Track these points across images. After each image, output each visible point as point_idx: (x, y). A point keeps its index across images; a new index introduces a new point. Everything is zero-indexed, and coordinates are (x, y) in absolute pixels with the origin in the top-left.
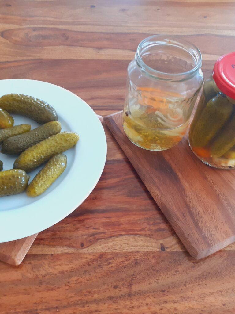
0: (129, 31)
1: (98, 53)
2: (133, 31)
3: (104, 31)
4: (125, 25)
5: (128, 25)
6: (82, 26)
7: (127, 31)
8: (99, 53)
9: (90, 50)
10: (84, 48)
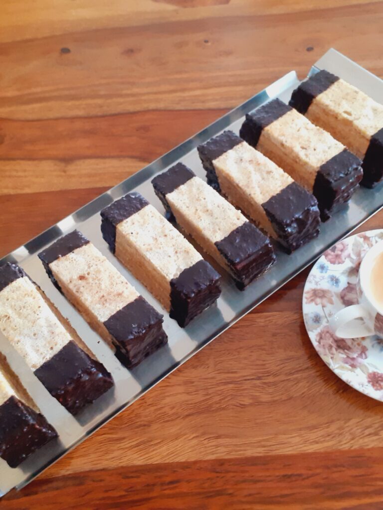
0: (138, 108)
1: (63, 174)
2: (145, 106)
3: (81, 113)
4: (129, 92)
5: (136, 90)
6: (36, 106)
7: (131, 108)
8: (65, 172)
9: (47, 166)
10: (36, 162)
